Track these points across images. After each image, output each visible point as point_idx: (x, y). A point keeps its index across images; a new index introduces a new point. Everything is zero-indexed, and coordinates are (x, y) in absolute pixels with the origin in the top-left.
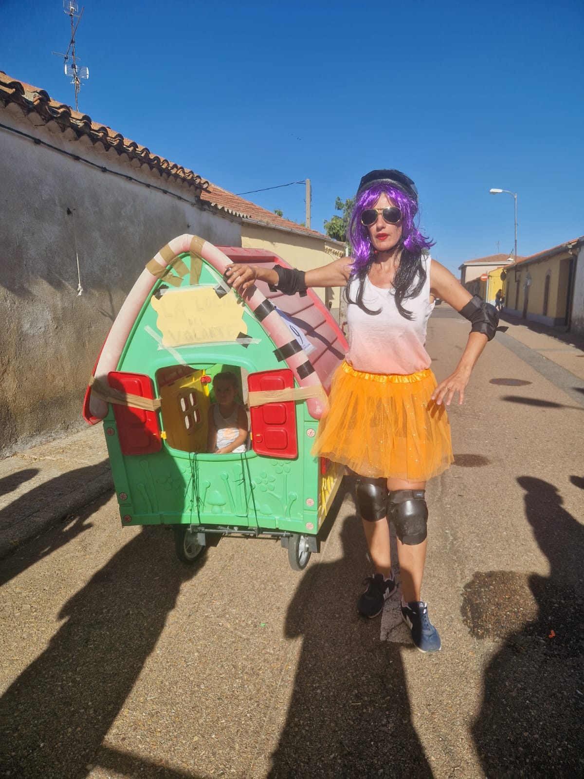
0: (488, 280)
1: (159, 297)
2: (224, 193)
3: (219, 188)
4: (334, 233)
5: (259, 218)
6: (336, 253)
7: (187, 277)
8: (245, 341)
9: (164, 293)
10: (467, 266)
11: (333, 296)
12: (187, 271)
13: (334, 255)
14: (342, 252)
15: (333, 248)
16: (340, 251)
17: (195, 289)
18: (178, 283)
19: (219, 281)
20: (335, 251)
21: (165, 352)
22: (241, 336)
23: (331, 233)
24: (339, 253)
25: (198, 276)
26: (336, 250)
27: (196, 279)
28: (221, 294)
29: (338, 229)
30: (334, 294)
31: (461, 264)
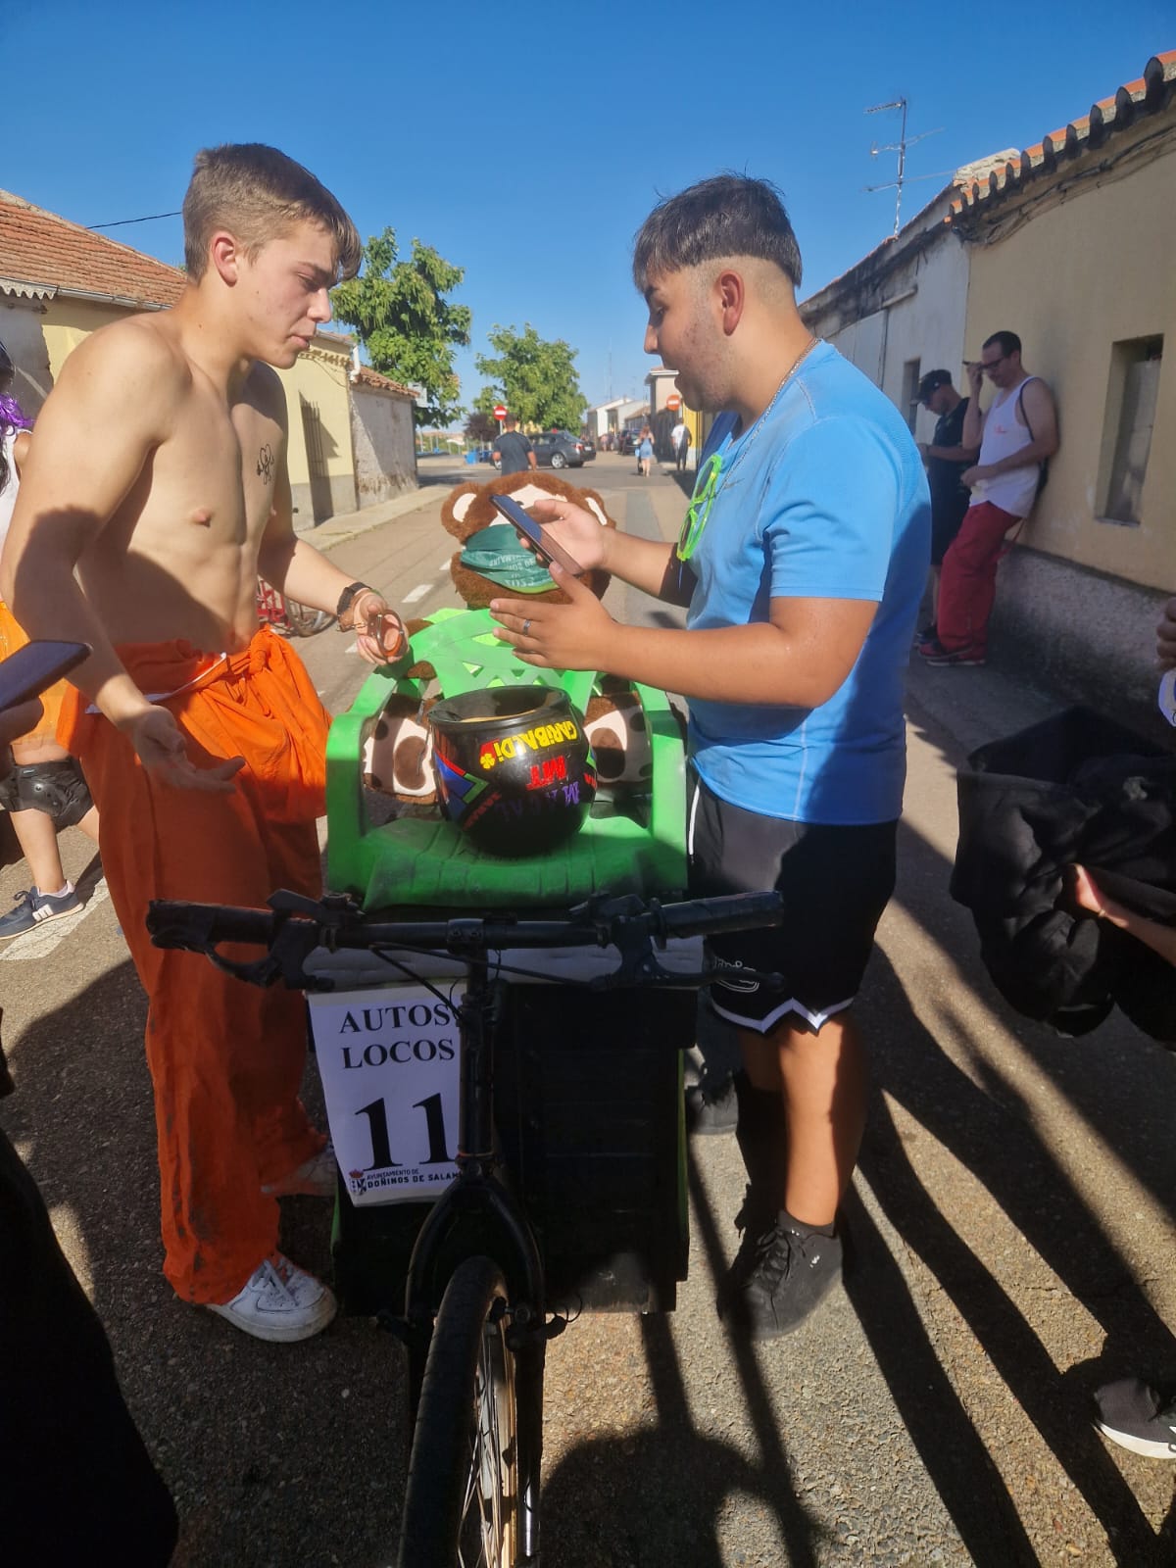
0: (680, 407)
2: (61, 226)
3: (50, 216)
4: (347, 313)
5: (120, 291)
6: (331, 360)
10: (657, 376)
11: (336, 449)
13: (328, 363)
14: (346, 357)
15: (324, 348)
16: (341, 356)
20: (329, 356)
23: (342, 312)
24: (340, 358)
26: (330, 353)
29: (356, 303)
30: (337, 445)
31: (647, 374)
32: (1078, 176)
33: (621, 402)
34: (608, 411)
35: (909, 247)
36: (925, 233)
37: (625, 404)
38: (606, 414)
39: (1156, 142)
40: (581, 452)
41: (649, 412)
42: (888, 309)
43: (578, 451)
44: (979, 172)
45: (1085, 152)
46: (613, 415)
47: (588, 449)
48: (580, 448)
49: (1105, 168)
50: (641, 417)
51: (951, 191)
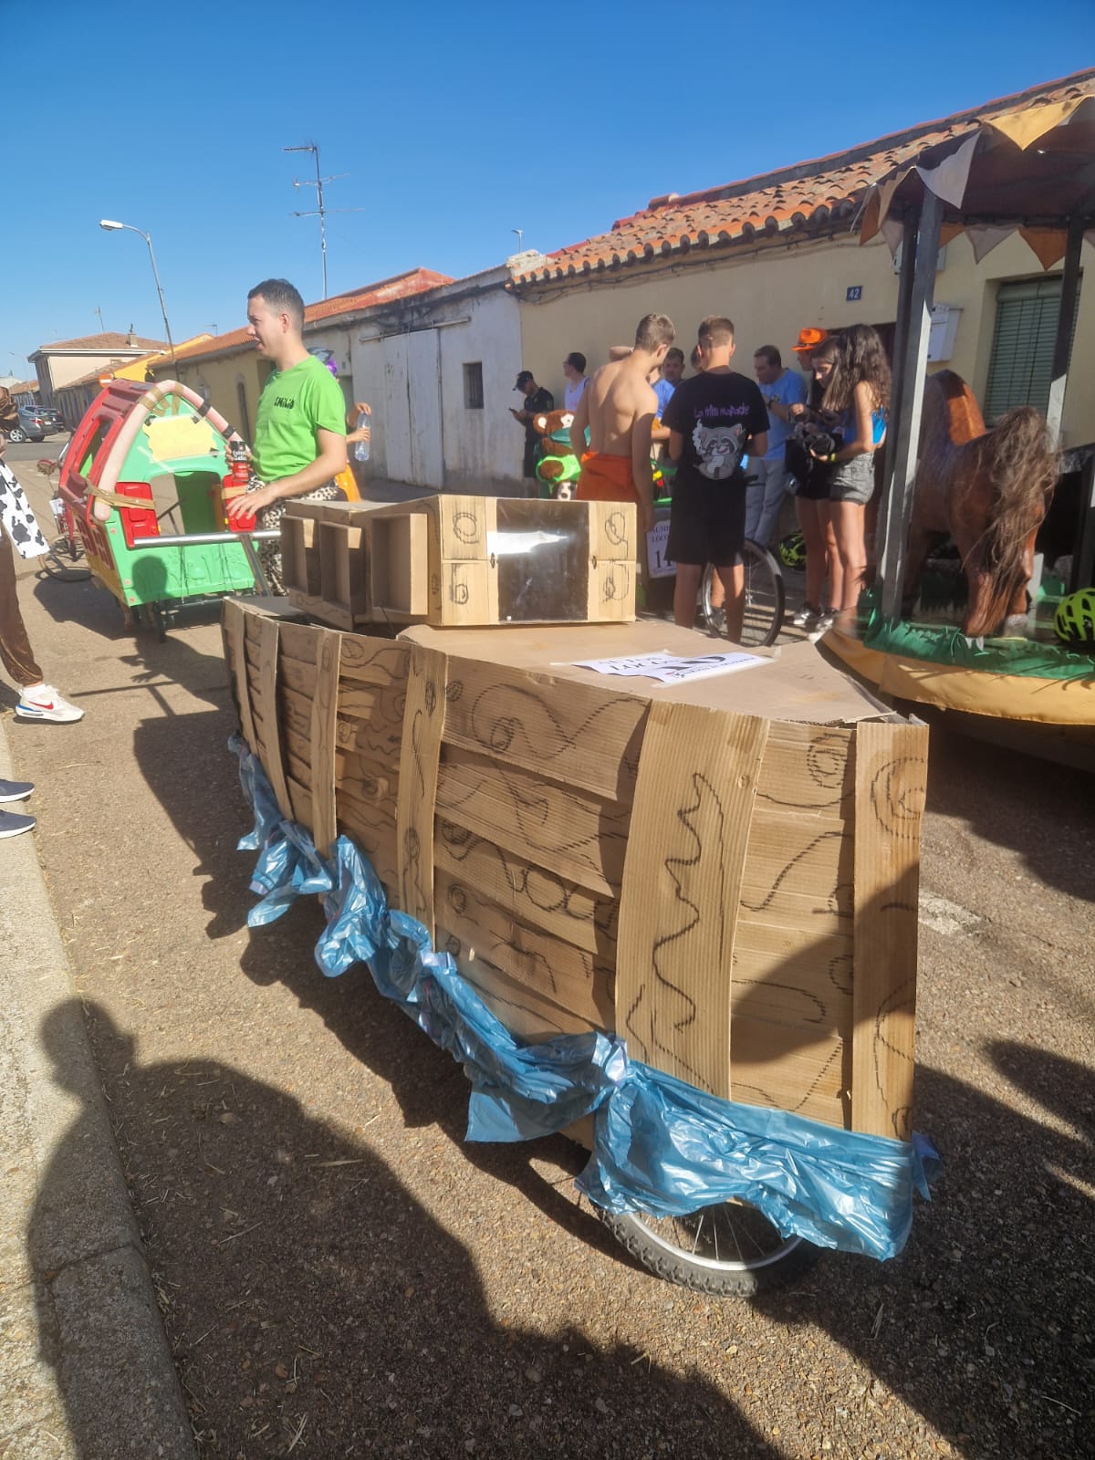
1: (149, 425)
7: (169, 410)
8: (215, 454)
9: (153, 422)
12: (169, 406)
17: (175, 418)
18: (162, 414)
19: (194, 412)
21: (156, 465)
22: (212, 450)
25: (177, 409)
27: (176, 411)
28: (196, 420)
32: (600, 281)
35: (459, 293)
36: (477, 287)
39: (646, 276)
42: (439, 328)
44: (527, 263)
45: (607, 272)
49: (618, 281)
50: (27, 391)
51: (504, 269)
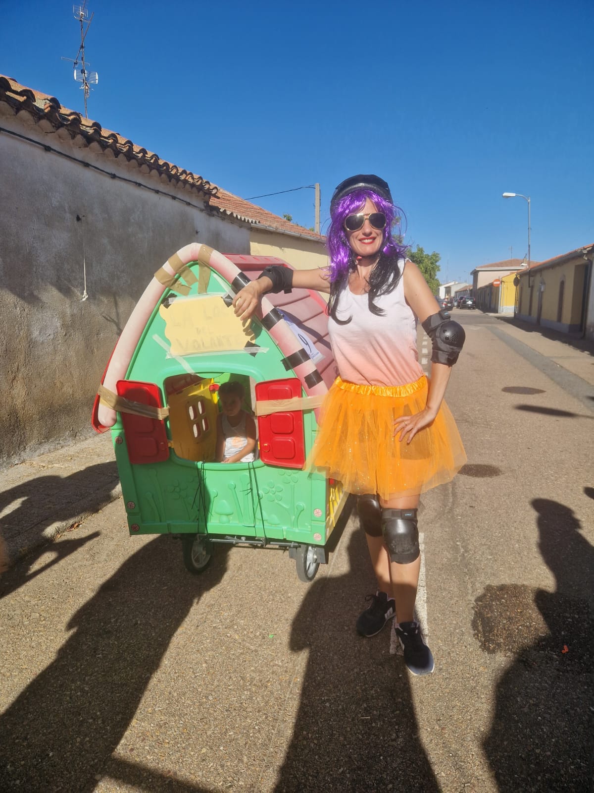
0: (501, 285)
1: (167, 306)
2: (233, 197)
3: (228, 193)
5: (268, 223)
7: (195, 286)
8: (253, 350)
9: (173, 301)
10: (479, 271)
12: (196, 280)
17: (203, 298)
18: (186, 291)
19: (227, 289)
21: (173, 361)
22: (249, 345)
25: (207, 285)
27: (204, 288)
31: (473, 269)
33: (453, 283)
34: (446, 288)
37: (455, 284)
38: (444, 289)
40: (445, 306)
41: (471, 288)
43: (444, 306)
46: (448, 290)
47: (449, 305)
48: (445, 304)
50: (466, 290)
